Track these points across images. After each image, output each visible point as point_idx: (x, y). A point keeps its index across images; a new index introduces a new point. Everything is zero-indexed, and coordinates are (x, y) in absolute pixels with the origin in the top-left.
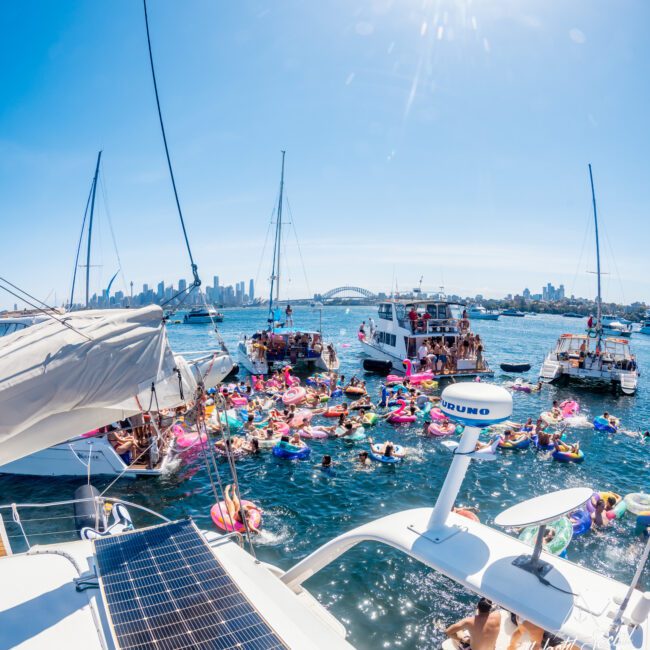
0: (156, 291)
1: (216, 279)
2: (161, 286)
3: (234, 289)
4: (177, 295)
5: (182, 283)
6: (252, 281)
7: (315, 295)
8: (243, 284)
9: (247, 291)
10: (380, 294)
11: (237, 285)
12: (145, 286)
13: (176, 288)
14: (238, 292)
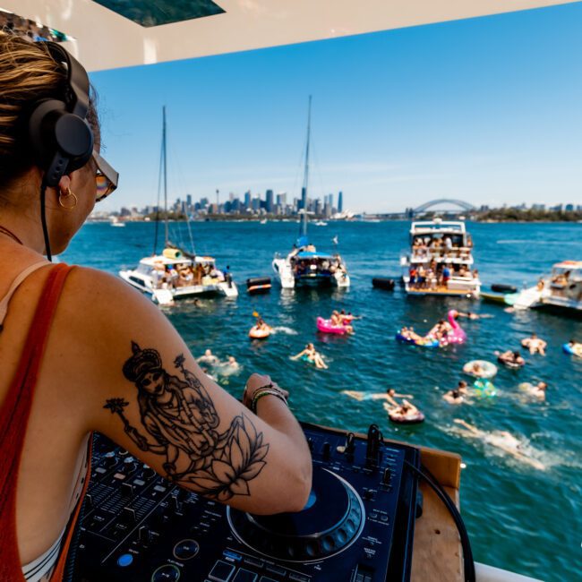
0: (242, 200)
1: (304, 191)
2: (247, 196)
3: (322, 202)
4: (264, 204)
5: (269, 193)
6: (340, 195)
7: (407, 209)
8: (331, 196)
9: (335, 205)
10: (482, 207)
11: (326, 198)
12: (231, 195)
13: (264, 198)
14: (325, 205)
